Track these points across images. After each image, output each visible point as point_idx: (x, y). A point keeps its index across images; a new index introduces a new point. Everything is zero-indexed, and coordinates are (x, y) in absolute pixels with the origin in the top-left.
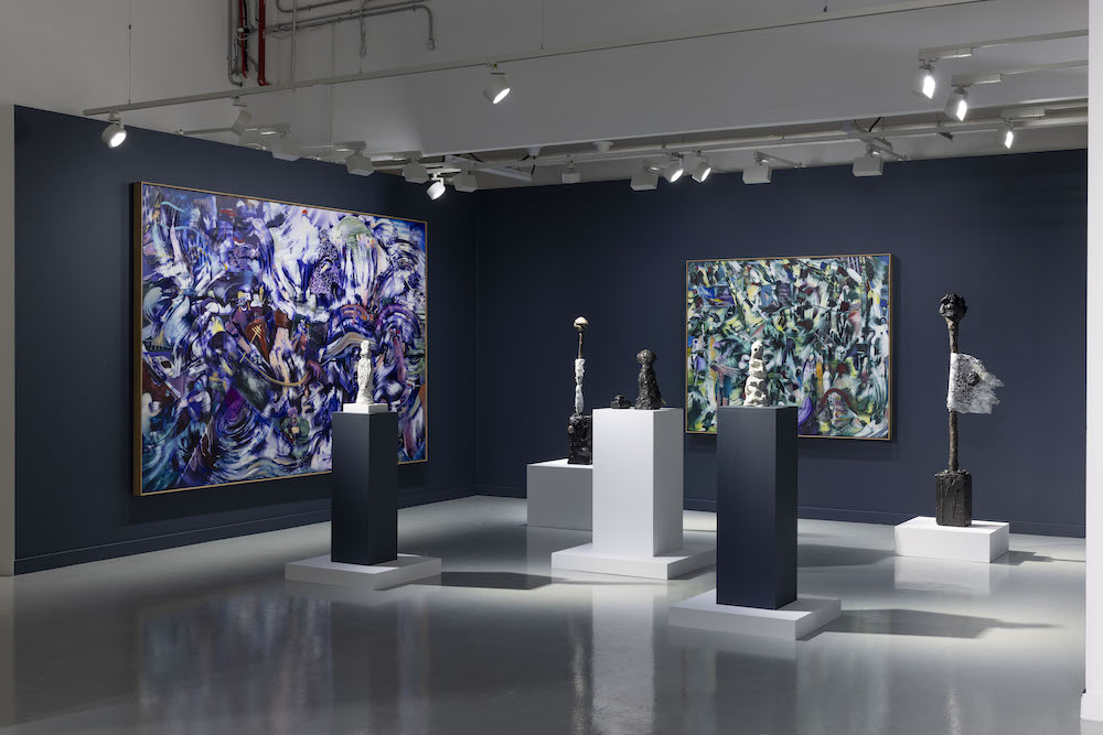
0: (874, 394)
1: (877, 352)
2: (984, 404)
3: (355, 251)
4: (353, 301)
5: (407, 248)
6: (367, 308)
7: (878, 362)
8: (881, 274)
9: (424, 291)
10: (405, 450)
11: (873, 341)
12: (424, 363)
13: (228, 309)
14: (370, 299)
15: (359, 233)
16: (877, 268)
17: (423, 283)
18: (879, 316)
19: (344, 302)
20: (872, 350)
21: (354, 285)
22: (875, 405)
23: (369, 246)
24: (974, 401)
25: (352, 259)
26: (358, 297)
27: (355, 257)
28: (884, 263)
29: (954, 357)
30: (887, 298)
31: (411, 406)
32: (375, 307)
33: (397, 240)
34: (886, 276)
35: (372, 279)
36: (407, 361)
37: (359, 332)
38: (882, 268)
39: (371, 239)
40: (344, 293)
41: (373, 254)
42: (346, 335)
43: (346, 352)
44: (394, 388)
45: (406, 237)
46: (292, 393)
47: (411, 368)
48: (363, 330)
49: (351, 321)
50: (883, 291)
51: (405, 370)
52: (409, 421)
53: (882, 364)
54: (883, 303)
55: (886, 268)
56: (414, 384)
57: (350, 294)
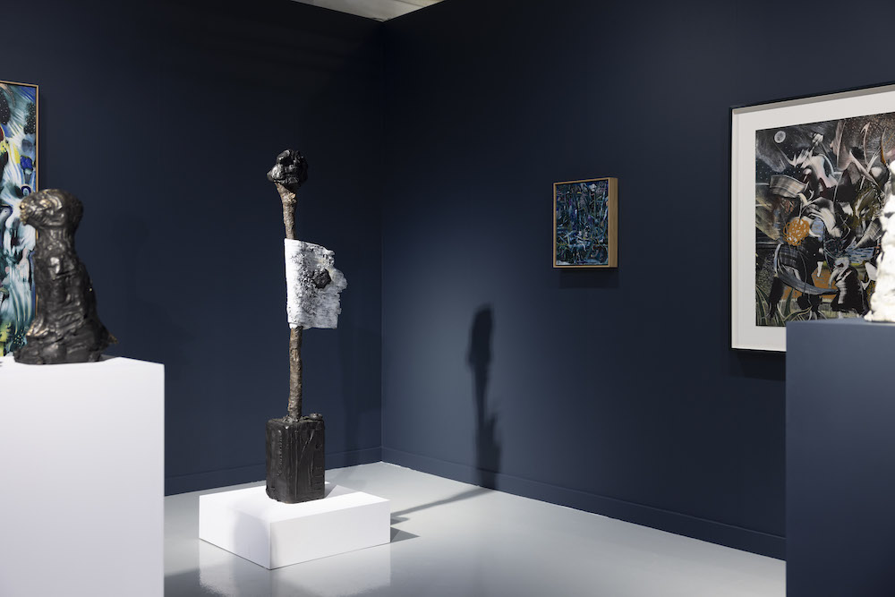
0: (11, 310)
1: (15, 242)
2: (331, 314)
7: (18, 258)
8: (21, 115)
11: (9, 224)
16: (16, 106)
18: (20, 183)
20: (7, 238)
22: (12, 328)
24: (320, 310)
28: (27, 100)
29: (292, 247)
30: (32, 155)
34: (30, 120)
38: (24, 106)
50: (25, 144)
53: (24, 261)
54: (25, 164)
55: (31, 108)
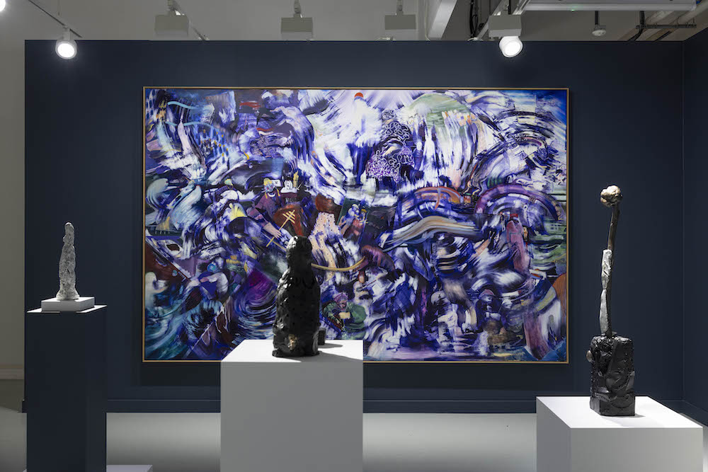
3: (439, 129)
4: (435, 182)
5: (532, 121)
6: (459, 190)
9: (564, 167)
10: (527, 348)
12: (562, 252)
13: (251, 196)
14: (465, 181)
15: (446, 111)
17: (562, 160)
19: (420, 184)
21: (437, 165)
23: (462, 123)
25: (434, 139)
26: (444, 179)
27: (440, 136)
31: (537, 300)
32: (473, 188)
33: (513, 113)
35: (468, 158)
36: (531, 248)
37: (446, 216)
39: (466, 116)
40: (421, 175)
41: (471, 132)
42: (424, 220)
43: (425, 237)
44: (506, 278)
45: (532, 109)
46: (339, 278)
47: (538, 256)
48: (454, 214)
49: (433, 204)
51: (526, 258)
52: (536, 315)
56: (544, 275)
57: (431, 176)
